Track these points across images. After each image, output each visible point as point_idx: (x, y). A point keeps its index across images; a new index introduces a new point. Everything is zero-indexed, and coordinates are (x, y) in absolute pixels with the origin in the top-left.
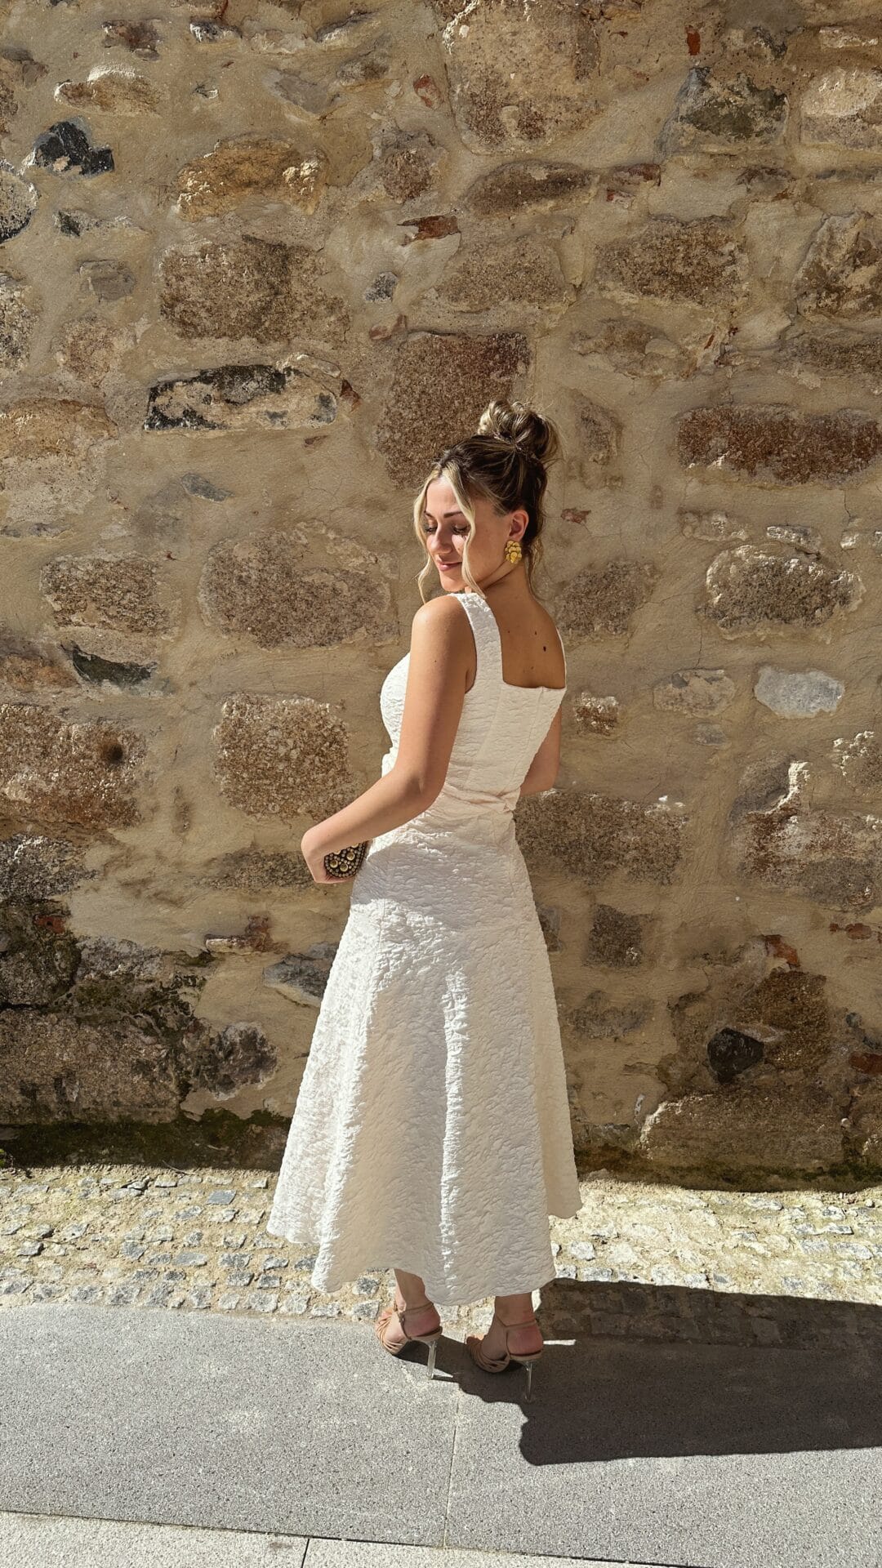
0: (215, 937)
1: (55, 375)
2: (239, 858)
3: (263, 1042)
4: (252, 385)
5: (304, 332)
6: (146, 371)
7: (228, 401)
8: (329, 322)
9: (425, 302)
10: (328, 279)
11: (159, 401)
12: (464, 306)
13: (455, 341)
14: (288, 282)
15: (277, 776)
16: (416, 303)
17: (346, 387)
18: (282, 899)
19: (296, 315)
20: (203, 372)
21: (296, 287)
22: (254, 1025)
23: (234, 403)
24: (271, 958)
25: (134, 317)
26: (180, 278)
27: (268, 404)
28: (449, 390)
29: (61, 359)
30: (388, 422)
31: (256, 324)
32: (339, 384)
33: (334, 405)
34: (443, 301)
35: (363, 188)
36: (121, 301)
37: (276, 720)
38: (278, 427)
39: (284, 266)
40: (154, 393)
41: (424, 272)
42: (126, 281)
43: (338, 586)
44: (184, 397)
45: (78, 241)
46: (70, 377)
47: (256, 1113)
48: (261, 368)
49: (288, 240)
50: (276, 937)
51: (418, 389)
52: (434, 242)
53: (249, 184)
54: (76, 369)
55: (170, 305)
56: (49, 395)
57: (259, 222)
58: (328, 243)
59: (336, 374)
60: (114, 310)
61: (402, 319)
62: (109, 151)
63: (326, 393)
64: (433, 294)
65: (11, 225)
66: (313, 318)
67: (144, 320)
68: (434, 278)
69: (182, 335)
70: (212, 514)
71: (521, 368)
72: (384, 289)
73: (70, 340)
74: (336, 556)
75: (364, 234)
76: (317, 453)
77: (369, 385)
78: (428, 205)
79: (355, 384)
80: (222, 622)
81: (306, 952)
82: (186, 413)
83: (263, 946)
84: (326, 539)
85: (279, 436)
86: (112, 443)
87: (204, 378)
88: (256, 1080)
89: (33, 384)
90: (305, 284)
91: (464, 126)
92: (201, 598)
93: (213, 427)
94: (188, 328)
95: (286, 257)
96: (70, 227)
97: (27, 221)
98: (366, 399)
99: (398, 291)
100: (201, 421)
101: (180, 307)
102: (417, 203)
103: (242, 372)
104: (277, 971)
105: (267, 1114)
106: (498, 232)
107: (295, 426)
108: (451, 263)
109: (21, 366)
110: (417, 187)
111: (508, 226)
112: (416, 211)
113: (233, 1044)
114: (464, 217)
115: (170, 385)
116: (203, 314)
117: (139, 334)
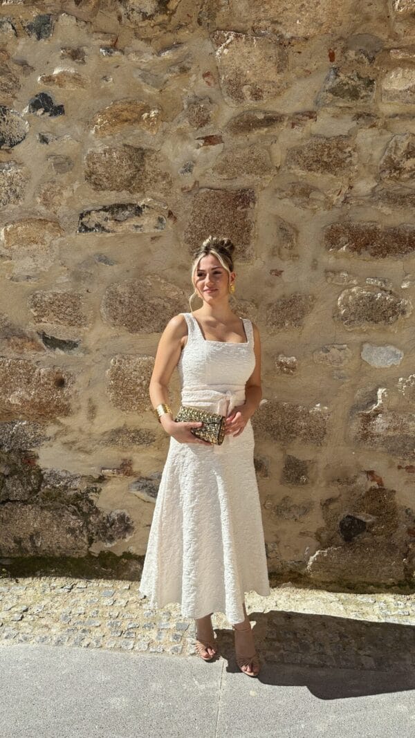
0: (106, 469)
1: (36, 208)
2: (118, 432)
3: (128, 519)
4: (127, 213)
5: (151, 188)
6: (78, 206)
7: (116, 220)
8: (162, 184)
9: (207, 175)
10: (162, 164)
11: (84, 220)
12: (225, 176)
13: (221, 193)
14: (144, 165)
15: (136, 393)
16: (203, 175)
17: (170, 214)
18: (138, 451)
19: (148, 181)
20: (104, 207)
21: (147, 168)
22: (125, 511)
23: (119, 221)
24: (132, 479)
25: (72, 181)
26: (94, 163)
27: (135, 221)
28: (218, 215)
29: (39, 200)
30: (189, 229)
31: (130, 185)
32: (167, 212)
33: (165, 222)
34: (216, 174)
35: (179, 122)
36: (67, 174)
37: (136, 367)
38: (139, 232)
39: (142, 158)
40: (82, 216)
41: (207, 161)
42: (69, 164)
43: (165, 305)
44: (95, 218)
45: (48, 146)
46: (43, 209)
47: (124, 553)
48: (131, 205)
49: (144, 146)
50: (135, 468)
51: (204, 214)
52: (212, 147)
53: (126, 121)
54: (45, 205)
55: (89, 176)
56: (33, 217)
57: (131, 138)
58: (163, 147)
59: (166, 208)
60: (63, 178)
61: (197, 182)
62: (62, 106)
63: (161, 216)
64: (211, 171)
65: (17, 139)
66: (155, 182)
67: (77, 182)
68: (211, 164)
69: (95, 190)
70: (108, 272)
71: (251, 205)
72: (188, 169)
73: (43, 191)
74: (165, 291)
75: (179, 144)
76: (157, 244)
77: (180, 213)
78: (209, 130)
79: (175, 213)
80: (112, 321)
81: (149, 476)
82: (96, 225)
83: (129, 473)
84: (160, 283)
85: (138, 236)
86: (62, 239)
87: (105, 209)
88: (124, 537)
89: (26, 212)
90: (151, 166)
91: (225, 95)
92: (102, 310)
93: (108, 231)
94: (98, 186)
95: (143, 154)
96: (44, 140)
97: (24, 137)
98: (180, 219)
99: (195, 169)
100: (103, 229)
101: (94, 177)
102: (204, 129)
103: (122, 207)
104: (135, 485)
105: (130, 553)
106: (241, 142)
107: (146, 231)
108: (219, 157)
109: (20, 203)
110: (204, 122)
111: (246, 140)
112: (203, 133)
113: (114, 520)
114: (225, 136)
115: (89, 213)
116: (105, 180)
117: (75, 189)
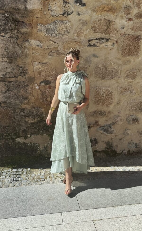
0: (91, 124)
1: (74, 37)
2: (95, 112)
4: (104, 41)
5: (112, 33)
6: (88, 38)
7: (100, 43)
8: (115, 32)
9: (128, 30)
10: (115, 26)
11: (90, 42)
12: (133, 31)
13: (132, 36)
14: (110, 26)
15: (102, 99)
16: (127, 30)
18: (100, 118)
19: (111, 31)
20: (97, 38)
22: (96, 137)
23: (101, 43)
24: (98, 127)
25: (87, 29)
26: (95, 24)
27: (106, 43)
28: (131, 43)
29: (76, 35)
30: (122, 47)
31: (105, 32)
32: (116, 41)
33: (115, 44)
34: (131, 30)
35: (121, 13)
36: (86, 27)
37: (103, 91)
38: (106, 47)
39: (110, 23)
40: (89, 41)
41: (128, 26)
42: (86, 23)
43: (113, 71)
44: (94, 42)
45: (80, 17)
46: (76, 38)
48: (105, 38)
49: (111, 20)
50: (99, 123)
51: (126, 42)
52: (130, 22)
53: (105, 11)
54: (78, 37)
55: (93, 27)
56: (73, 40)
57: (106, 16)
58: (116, 20)
60: (84, 28)
61: (125, 32)
62: (85, 3)
63: (114, 42)
65: (70, 13)
66: (113, 31)
67: (89, 30)
68: (130, 27)
69: (94, 32)
71: (140, 40)
72: (123, 28)
73: (77, 32)
74: (113, 66)
75: (121, 20)
76: (112, 51)
77: (120, 41)
78: (129, 16)
79: (118, 41)
80: (96, 76)
81: (103, 126)
82: (94, 44)
84: (112, 64)
86: (82, 48)
87: (97, 39)
89: (70, 38)
90: (112, 26)
91: (135, 6)
93: (98, 47)
94: (95, 31)
95: (110, 22)
96: (79, 14)
97: (72, 13)
98: (119, 44)
99: (125, 28)
100: (96, 46)
101: (94, 28)
102: (128, 16)
103: (103, 39)
104: (99, 129)
106: (138, 21)
107: (109, 47)
108: (132, 25)
109: (69, 35)
110: (128, 14)
111: (140, 20)
112: (128, 17)
114: (134, 19)
115: (92, 40)
116: (98, 29)
117: (88, 32)
